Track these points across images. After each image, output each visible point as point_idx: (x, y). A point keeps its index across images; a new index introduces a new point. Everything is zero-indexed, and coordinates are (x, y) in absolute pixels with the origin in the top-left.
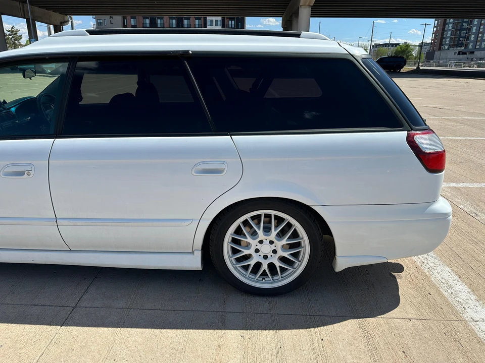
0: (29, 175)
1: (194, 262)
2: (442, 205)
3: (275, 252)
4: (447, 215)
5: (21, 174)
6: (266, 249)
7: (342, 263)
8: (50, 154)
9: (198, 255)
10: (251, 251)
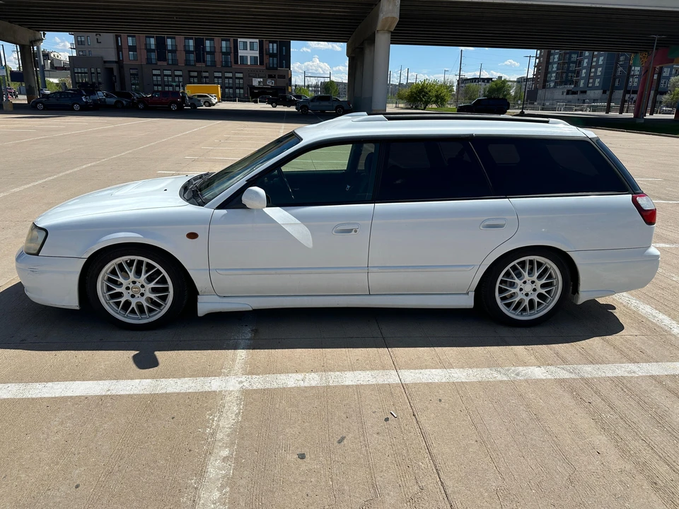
0: (356, 231)
1: (468, 302)
2: (653, 250)
3: (535, 290)
4: (658, 256)
5: (349, 231)
6: (528, 288)
7: (583, 297)
8: (373, 215)
9: (472, 294)
10: (517, 290)
